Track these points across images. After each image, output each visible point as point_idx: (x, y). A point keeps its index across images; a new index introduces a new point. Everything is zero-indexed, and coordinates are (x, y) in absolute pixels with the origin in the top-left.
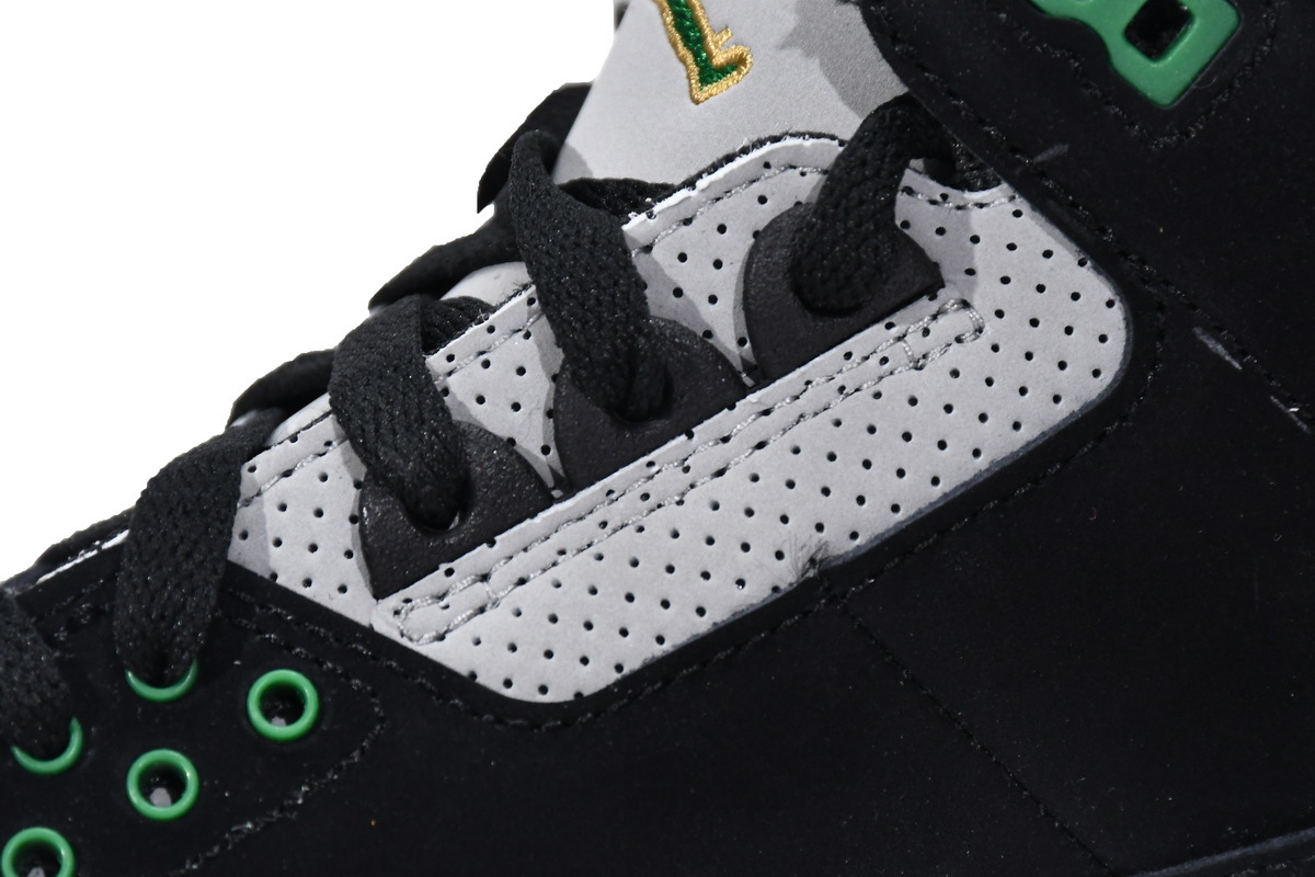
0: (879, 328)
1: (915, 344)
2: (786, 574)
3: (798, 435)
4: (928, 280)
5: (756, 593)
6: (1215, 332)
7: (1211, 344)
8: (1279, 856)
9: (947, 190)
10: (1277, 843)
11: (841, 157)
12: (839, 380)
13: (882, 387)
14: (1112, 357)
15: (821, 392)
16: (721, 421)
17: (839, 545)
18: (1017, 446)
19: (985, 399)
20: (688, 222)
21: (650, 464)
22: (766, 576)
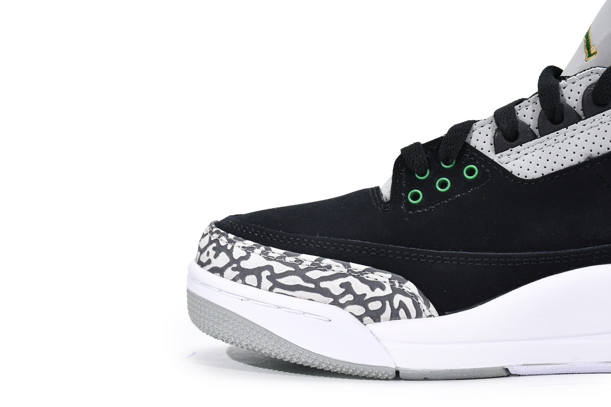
2: (582, 159)
3: (590, 131)
5: (575, 162)
12: (601, 120)
15: (597, 122)
16: (574, 126)
17: (594, 154)
20: (574, 83)
21: (558, 133)
22: (578, 159)
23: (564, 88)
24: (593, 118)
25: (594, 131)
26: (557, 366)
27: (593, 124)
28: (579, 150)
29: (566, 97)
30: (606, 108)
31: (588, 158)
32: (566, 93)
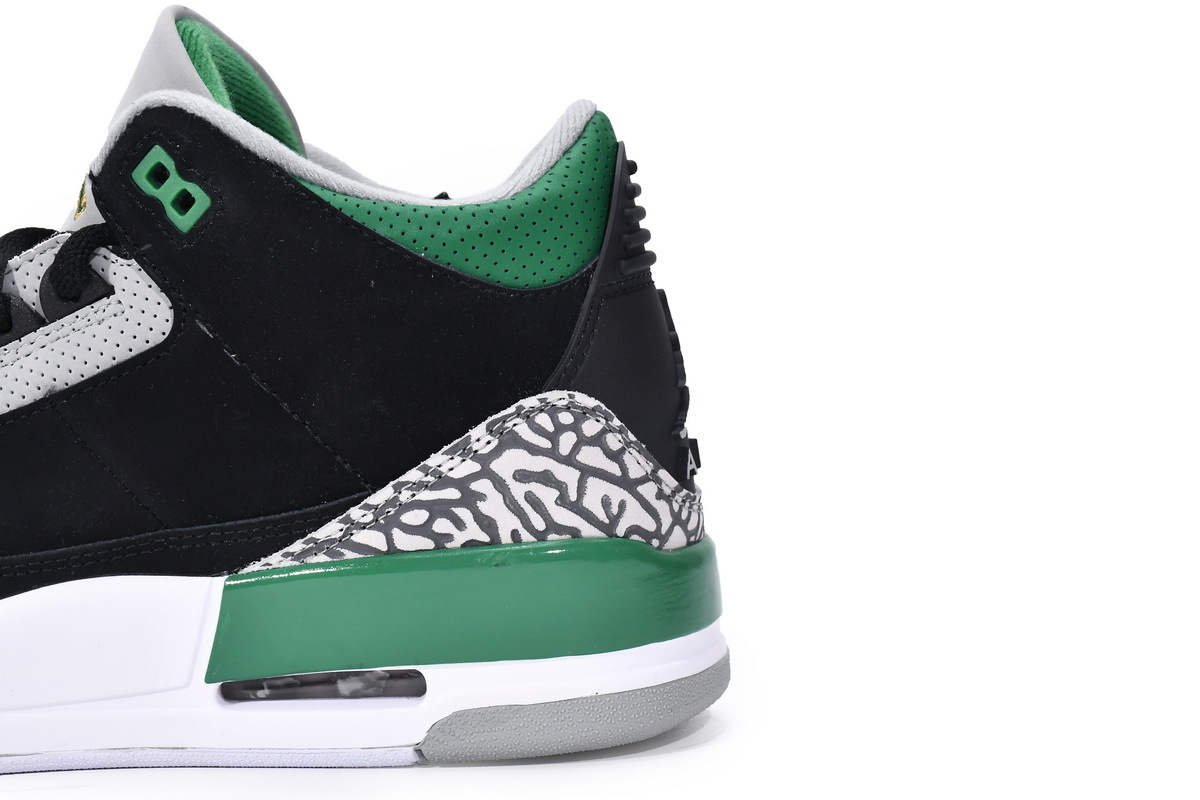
0: (88, 307)
1: (100, 315)
2: (39, 395)
3: (55, 345)
4: (110, 291)
5: (28, 401)
6: (205, 322)
7: (202, 326)
8: (229, 528)
9: (119, 259)
10: (228, 524)
11: (70, 238)
12: (73, 326)
13: (86, 330)
14: (168, 328)
15: (67, 329)
16: (31, 336)
17: (60, 386)
18: (129, 357)
19: (120, 339)
20: (31, 261)
21: (6, 350)
22: (32, 395)
23: (17, 270)
24: (59, 323)
25: (60, 345)
26: (23, 759)
27: (60, 334)
28: (34, 379)
29: (19, 285)
30: (78, 305)
31: (50, 391)
32: (18, 277)
